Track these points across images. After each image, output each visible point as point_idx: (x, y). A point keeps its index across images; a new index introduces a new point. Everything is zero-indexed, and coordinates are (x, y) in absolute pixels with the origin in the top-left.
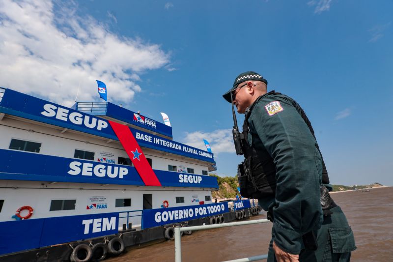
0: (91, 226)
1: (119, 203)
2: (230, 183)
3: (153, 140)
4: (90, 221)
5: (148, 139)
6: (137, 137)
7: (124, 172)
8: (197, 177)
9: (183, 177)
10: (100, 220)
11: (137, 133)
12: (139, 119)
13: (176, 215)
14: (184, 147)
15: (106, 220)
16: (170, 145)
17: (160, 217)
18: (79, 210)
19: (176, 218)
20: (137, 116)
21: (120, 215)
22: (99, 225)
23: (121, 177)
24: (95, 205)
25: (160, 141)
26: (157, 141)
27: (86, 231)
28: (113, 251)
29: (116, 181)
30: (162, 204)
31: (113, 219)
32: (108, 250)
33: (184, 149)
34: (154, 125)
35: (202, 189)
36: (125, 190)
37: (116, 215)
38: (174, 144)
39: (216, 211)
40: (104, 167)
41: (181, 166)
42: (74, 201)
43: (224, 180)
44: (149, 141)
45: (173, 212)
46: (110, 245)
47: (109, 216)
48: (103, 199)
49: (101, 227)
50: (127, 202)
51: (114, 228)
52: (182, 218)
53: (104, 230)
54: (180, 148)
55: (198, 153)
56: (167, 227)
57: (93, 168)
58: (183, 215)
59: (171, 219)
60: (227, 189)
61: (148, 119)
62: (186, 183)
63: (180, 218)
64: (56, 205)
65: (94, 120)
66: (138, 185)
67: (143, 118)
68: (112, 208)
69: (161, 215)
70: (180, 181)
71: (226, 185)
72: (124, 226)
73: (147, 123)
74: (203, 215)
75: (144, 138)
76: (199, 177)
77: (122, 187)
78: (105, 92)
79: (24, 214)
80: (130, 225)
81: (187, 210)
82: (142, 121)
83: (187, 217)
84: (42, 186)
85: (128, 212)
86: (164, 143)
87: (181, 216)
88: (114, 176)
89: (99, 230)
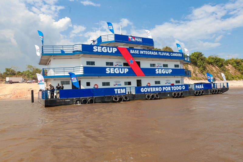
0: (117, 91)
1: (126, 83)
2: (235, 65)
3: (139, 52)
4: (117, 90)
5: (137, 52)
6: (131, 53)
7: (126, 70)
8: (168, 70)
9: (158, 71)
10: (120, 89)
11: (131, 50)
12: (132, 39)
13: (151, 90)
14: (159, 53)
15: (122, 90)
16: (150, 53)
17: (143, 90)
18: (112, 86)
19: (151, 91)
20: (130, 38)
21: (127, 88)
22: (120, 91)
23: (125, 73)
24: (117, 84)
25: (144, 52)
26: (142, 52)
27: (116, 93)
28: (125, 100)
29: (124, 75)
30: (147, 84)
31: (124, 89)
32: (123, 99)
33: (159, 54)
34: (141, 40)
35: (173, 76)
36: (128, 78)
37: (125, 88)
38: (153, 52)
39: (178, 89)
40: (118, 69)
41: (159, 63)
42: (109, 83)
43: (227, 63)
44: (138, 53)
45: (150, 88)
46: (124, 98)
47: (123, 88)
48: (119, 82)
49: (120, 92)
50: (129, 83)
51: (125, 92)
52: (155, 91)
53: (121, 93)
54: (157, 54)
55: (170, 54)
56: (147, 94)
57: (114, 70)
58: (155, 90)
59: (149, 91)
60: (230, 72)
61: (137, 37)
62: (160, 74)
63: (154, 91)
64: (104, 84)
65: (111, 48)
66: (134, 76)
67: (134, 37)
68: (123, 86)
69: (144, 89)
70: (156, 73)
71: (230, 67)
72: (128, 92)
73: (136, 40)
74: (168, 91)
75: (135, 52)
76: (170, 70)
77: (127, 77)
78: (112, 29)
79: (96, 87)
80: (131, 92)
81: (158, 88)
82: (133, 40)
83: (158, 91)
84: (98, 78)
85: (130, 87)
86: (146, 53)
87: (154, 90)
88: (122, 72)
89: (120, 93)
